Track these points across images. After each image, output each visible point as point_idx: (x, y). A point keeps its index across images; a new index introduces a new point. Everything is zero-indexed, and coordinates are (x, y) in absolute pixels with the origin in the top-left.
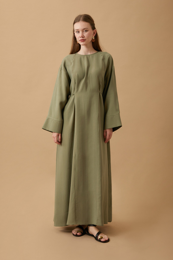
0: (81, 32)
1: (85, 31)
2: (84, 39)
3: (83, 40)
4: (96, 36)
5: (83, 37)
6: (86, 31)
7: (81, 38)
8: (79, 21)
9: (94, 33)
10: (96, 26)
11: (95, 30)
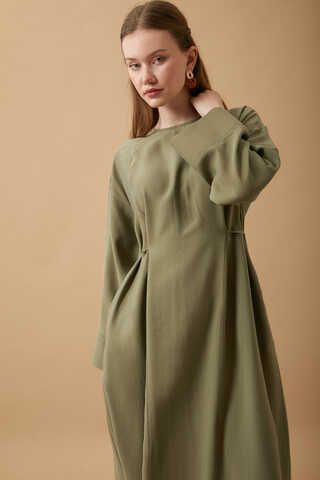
0: (144, 66)
1: (157, 62)
2: (155, 87)
3: (154, 92)
5: (152, 81)
6: (162, 59)
9: (190, 59)
10: (195, 35)
11: (193, 48)
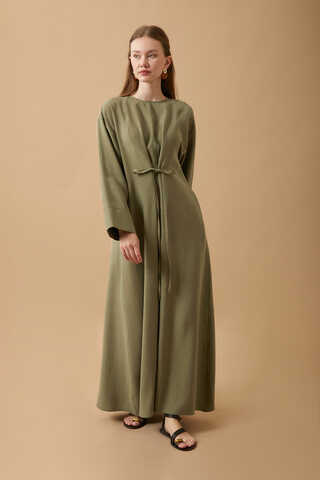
1: (151, 57)
2: (148, 69)
3: (146, 73)
4: (171, 69)
5: (146, 66)
7: (144, 69)
8: (141, 36)
9: (167, 63)
